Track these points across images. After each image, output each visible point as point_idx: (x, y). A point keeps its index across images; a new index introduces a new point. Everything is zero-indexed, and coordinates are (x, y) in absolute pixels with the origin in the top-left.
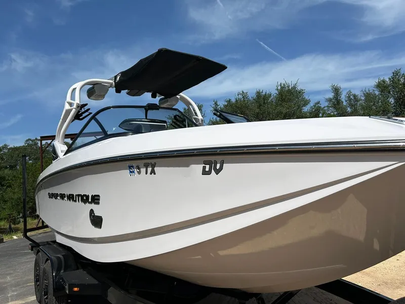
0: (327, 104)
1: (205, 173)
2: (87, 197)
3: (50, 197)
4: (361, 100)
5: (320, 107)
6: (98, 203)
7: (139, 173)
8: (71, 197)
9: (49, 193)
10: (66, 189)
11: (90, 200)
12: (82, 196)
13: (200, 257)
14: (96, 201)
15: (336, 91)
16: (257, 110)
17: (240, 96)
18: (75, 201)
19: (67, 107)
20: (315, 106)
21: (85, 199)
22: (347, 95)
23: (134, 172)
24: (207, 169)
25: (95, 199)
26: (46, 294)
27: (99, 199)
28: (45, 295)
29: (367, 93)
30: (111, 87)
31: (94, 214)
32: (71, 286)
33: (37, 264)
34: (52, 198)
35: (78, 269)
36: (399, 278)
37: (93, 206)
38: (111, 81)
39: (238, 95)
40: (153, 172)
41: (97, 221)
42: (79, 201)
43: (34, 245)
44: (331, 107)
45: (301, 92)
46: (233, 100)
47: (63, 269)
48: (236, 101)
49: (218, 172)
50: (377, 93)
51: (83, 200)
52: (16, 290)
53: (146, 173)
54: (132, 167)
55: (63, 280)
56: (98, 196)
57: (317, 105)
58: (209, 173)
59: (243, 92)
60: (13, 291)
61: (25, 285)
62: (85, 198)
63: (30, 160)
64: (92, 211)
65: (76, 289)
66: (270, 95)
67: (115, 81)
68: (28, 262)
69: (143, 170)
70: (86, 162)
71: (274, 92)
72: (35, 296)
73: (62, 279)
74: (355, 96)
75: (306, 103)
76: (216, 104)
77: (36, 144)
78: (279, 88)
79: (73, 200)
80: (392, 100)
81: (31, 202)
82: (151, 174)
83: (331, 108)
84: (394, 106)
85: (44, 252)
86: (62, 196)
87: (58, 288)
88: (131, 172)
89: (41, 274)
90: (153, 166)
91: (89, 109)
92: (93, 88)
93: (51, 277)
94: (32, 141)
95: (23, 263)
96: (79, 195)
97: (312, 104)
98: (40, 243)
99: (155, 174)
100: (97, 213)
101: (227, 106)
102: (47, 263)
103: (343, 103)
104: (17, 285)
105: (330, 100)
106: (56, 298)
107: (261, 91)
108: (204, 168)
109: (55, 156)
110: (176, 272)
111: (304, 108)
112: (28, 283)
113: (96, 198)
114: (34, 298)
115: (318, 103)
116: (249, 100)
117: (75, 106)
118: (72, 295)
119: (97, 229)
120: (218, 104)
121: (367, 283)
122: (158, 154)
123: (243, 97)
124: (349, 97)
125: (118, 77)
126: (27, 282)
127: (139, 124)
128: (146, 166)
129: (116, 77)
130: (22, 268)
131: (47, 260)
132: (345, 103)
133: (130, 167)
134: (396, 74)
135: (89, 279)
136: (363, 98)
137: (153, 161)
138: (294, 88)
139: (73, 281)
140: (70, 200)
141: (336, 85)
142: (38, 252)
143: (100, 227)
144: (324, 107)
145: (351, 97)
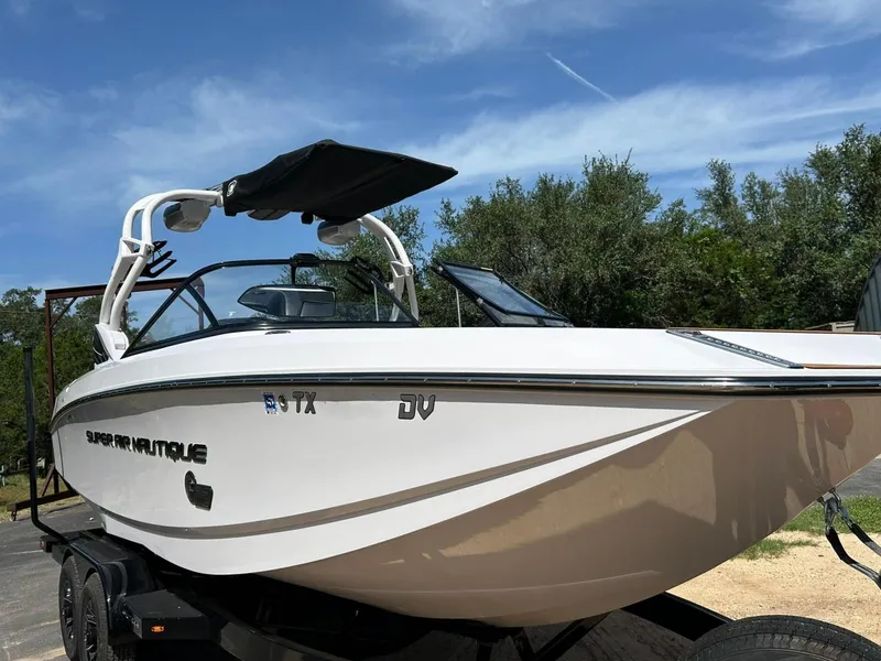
0: (699, 204)
1: (403, 415)
2: (181, 447)
3: (90, 440)
4: (778, 194)
5: (683, 213)
6: (203, 461)
7: (285, 409)
8: (142, 445)
9: (88, 432)
10: (132, 427)
11: (186, 454)
12: (169, 446)
13: (401, 561)
14: (198, 456)
15: (721, 173)
16: (542, 223)
17: (501, 188)
18: (153, 453)
19: (124, 251)
20: (671, 210)
21: (174, 451)
22: (747, 185)
23: (274, 406)
24: (407, 409)
25: (198, 454)
26: (93, 640)
27: (205, 454)
28: (89, 644)
29: (791, 178)
30: (215, 204)
31: (195, 481)
32: (148, 623)
33: (65, 580)
34: (96, 442)
35: (157, 589)
36: (814, 594)
37: (193, 466)
38: (215, 193)
39: (498, 186)
40: (311, 409)
41: (201, 496)
42: (161, 454)
43: (54, 539)
44: (709, 210)
45: (639, 179)
46: (487, 200)
47: (124, 589)
48: (494, 200)
49: (425, 415)
50: (813, 177)
51: (169, 453)
52: (19, 637)
53: (298, 411)
54: (272, 397)
55: (130, 613)
56: (204, 447)
57: (677, 209)
58: (410, 416)
59: (508, 179)
60: (12, 639)
61: (36, 626)
62: (174, 449)
63: (15, 339)
64: (190, 476)
65: (157, 629)
66: (571, 185)
67: (224, 195)
68: (33, 575)
69: (292, 405)
70: (177, 381)
71: (580, 181)
72: (63, 648)
73: (126, 609)
74: (764, 186)
75: (652, 203)
76: (447, 207)
77: (30, 302)
78: (590, 169)
79: (148, 451)
80: (844, 197)
81: (25, 439)
82: (307, 412)
83: (710, 214)
84: (850, 209)
85: (82, 555)
86: (123, 441)
87: (119, 627)
88: (268, 406)
89: (78, 601)
90: (311, 399)
91: (169, 253)
92: (178, 207)
93: (104, 605)
94: (21, 294)
95: (22, 578)
96: (160, 443)
97: (664, 205)
98: (66, 534)
99: (314, 413)
100: (200, 481)
101: (473, 212)
102: (91, 577)
103: (735, 200)
104: (17, 626)
105: (707, 195)
106: (114, 648)
107: (549, 177)
108: (402, 407)
109: (102, 355)
110: (357, 590)
111: (647, 214)
112: (41, 622)
113: (199, 450)
114: (62, 651)
115: (680, 203)
116: (522, 198)
117: (142, 252)
118: (151, 642)
119: (202, 512)
120: (453, 209)
121: (751, 604)
122: (320, 378)
123: (510, 192)
124: (751, 188)
125: (232, 187)
126: (40, 618)
127: (279, 293)
128: (299, 399)
129: (226, 186)
130: (22, 588)
131: (91, 572)
132: (741, 202)
133: (267, 398)
134: (854, 135)
135: (183, 610)
136: (781, 190)
137: (311, 389)
138: (623, 170)
139: (151, 614)
140: (140, 451)
141: (720, 162)
142: (68, 554)
143: (209, 508)
144: (695, 212)
145: (756, 188)
